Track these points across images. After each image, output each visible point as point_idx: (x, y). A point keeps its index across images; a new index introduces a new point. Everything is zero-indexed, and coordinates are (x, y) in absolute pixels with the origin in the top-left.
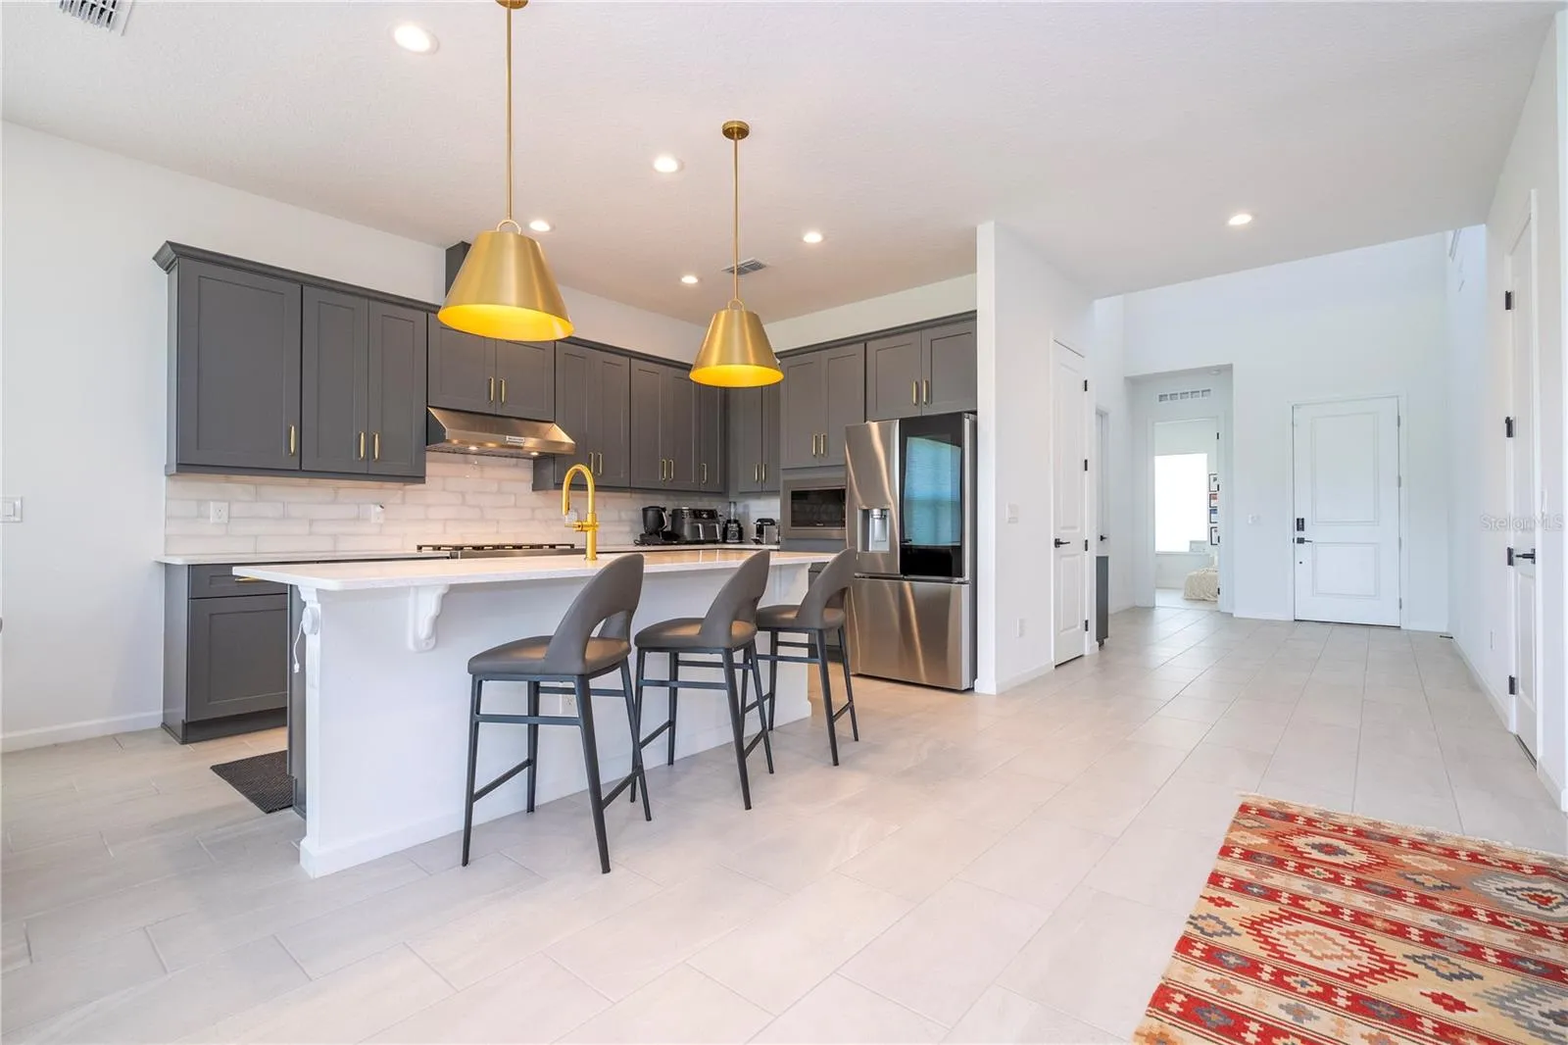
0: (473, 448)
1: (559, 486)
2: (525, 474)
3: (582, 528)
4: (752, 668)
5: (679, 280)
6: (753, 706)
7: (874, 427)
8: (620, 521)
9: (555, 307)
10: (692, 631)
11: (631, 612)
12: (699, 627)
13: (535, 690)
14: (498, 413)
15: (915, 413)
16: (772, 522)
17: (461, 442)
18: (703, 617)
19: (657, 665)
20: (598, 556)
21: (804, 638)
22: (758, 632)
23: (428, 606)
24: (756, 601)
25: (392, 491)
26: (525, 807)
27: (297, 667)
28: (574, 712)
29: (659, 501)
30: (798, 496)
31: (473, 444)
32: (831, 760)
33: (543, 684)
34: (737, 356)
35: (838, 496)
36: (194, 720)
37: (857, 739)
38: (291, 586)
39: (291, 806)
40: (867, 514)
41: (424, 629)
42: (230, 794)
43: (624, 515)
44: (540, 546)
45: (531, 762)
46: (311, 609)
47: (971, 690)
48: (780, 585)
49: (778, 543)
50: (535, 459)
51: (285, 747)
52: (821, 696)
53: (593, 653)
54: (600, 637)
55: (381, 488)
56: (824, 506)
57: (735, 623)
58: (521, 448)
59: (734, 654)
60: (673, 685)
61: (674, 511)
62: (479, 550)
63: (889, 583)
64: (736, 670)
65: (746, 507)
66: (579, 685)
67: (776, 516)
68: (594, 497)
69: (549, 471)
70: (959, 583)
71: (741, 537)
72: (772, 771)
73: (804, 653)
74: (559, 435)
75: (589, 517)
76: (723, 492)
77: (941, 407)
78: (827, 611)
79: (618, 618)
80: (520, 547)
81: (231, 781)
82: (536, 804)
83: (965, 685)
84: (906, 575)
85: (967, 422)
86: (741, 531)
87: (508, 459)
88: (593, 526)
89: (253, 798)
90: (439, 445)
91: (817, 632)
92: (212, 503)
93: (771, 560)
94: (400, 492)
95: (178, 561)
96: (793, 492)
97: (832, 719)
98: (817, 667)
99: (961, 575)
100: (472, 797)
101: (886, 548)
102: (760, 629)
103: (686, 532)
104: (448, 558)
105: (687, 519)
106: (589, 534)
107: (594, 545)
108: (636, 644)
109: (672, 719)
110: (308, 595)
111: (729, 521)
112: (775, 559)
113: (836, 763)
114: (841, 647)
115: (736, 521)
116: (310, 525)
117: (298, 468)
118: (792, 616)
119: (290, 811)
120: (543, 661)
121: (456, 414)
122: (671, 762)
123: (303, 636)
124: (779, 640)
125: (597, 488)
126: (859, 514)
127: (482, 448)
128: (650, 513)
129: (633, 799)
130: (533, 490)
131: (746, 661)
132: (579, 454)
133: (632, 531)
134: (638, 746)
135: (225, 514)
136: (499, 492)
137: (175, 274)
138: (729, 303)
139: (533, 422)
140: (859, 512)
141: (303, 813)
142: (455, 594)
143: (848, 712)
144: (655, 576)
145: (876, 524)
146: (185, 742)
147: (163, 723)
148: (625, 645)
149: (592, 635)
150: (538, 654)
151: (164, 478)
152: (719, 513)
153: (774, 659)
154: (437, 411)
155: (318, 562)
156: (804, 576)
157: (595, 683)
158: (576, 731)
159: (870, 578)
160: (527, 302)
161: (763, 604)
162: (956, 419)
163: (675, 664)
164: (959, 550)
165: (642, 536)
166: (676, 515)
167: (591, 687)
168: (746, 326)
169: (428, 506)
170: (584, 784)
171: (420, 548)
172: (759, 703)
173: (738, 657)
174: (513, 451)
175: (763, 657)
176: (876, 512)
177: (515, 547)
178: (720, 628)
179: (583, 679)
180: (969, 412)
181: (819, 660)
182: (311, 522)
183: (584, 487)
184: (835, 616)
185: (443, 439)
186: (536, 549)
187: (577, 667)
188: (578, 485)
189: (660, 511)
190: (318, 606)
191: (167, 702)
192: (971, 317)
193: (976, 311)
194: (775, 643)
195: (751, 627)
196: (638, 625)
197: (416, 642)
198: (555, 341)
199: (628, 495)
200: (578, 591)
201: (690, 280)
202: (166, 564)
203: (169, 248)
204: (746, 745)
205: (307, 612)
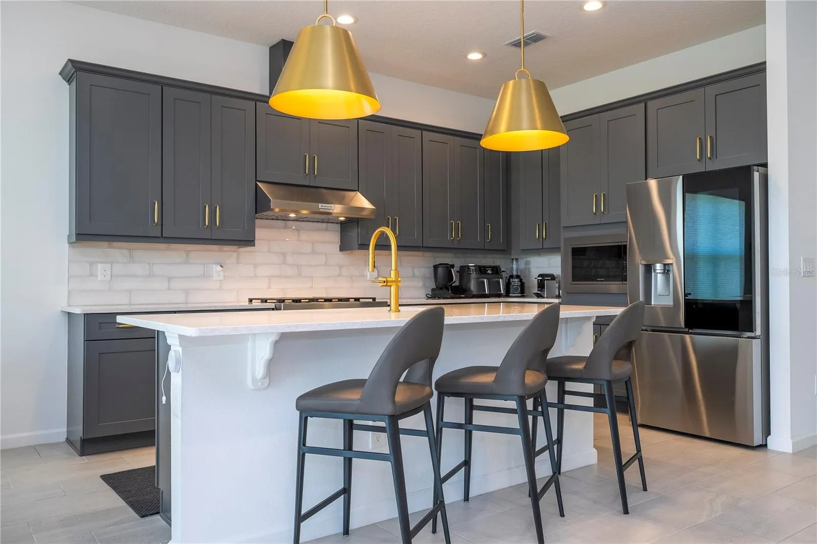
0: (292, 215)
1: (364, 246)
2: (333, 237)
3: (386, 283)
4: (543, 416)
5: (466, 57)
6: (542, 450)
7: (653, 184)
8: (414, 276)
9: (365, 88)
10: (488, 378)
11: (432, 360)
12: (494, 375)
13: (350, 427)
14: (311, 185)
15: (700, 168)
16: (553, 277)
17: (281, 210)
18: (499, 365)
19: (454, 410)
20: (400, 308)
21: (589, 388)
22: (548, 381)
23: (263, 351)
24: (547, 351)
25: (229, 254)
26: (341, 530)
27: (164, 399)
28: (386, 449)
29: (447, 259)
30: (578, 252)
31: (293, 211)
32: (621, 508)
33: (356, 422)
34: (525, 122)
35: (619, 252)
36: (88, 437)
37: (645, 489)
38: (158, 331)
39: (158, 513)
40: (649, 269)
41: (260, 370)
42: (112, 500)
43: (417, 272)
44: (347, 300)
45: (346, 491)
46: (175, 351)
47: (764, 446)
48: (566, 338)
49: (558, 297)
50: (342, 223)
51: (154, 463)
52: (610, 445)
53: (402, 396)
54: (406, 382)
55: (221, 251)
56: (601, 262)
57: (527, 372)
58: (330, 214)
59: (527, 401)
60: (468, 427)
61: (462, 267)
62: (297, 303)
63: (670, 336)
64: (529, 416)
65: (527, 263)
66: (390, 424)
67: (557, 271)
68: (397, 256)
69: (354, 234)
70: (748, 338)
71: (523, 292)
72: (562, 515)
73: (590, 402)
74: (362, 202)
75: (393, 273)
76: (505, 250)
77: (727, 161)
78: (615, 363)
79: (420, 367)
80: (330, 300)
81: (115, 488)
82: (350, 529)
83: (757, 440)
84: (690, 328)
85: (756, 175)
86: (522, 285)
87: (319, 224)
88: (396, 281)
89: (132, 505)
90: (265, 213)
91: (605, 384)
92: (99, 264)
93: (561, 312)
94: (236, 254)
95: (77, 311)
96: (573, 248)
97: (621, 468)
98: (605, 418)
99: (751, 328)
100: (300, 518)
101: (669, 302)
102: (550, 378)
103: (473, 286)
104: (273, 309)
105: (473, 275)
106: (393, 288)
107: (397, 298)
108: (436, 389)
109: (467, 459)
110: (173, 340)
111: (512, 277)
112: (566, 312)
113: (626, 511)
114: (628, 398)
115: (518, 277)
116: (169, 281)
117: (160, 236)
118: (580, 366)
119: (158, 517)
120: (359, 402)
121: (278, 186)
122: (466, 498)
123: (169, 373)
124: (566, 389)
125: (400, 248)
126: (641, 270)
127: (299, 215)
128: (440, 270)
129: (434, 531)
130: (340, 251)
131: (535, 408)
132: (379, 217)
133: (425, 286)
134: (439, 482)
135: (109, 272)
136: (314, 252)
137: (74, 83)
138: (516, 74)
139: (338, 191)
140: (640, 265)
141: (168, 520)
142: (285, 340)
143: (637, 462)
144: (454, 327)
145: (658, 279)
146: (83, 453)
147: (67, 438)
148: (427, 389)
149: (400, 381)
150: (354, 396)
151: (67, 245)
152: (502, 269)
153: (561, 407)
154: (264, 184)
155: (175, 312)
156: (589, 329)
157: (403, 424)
158: (388, 466)
159: (653, 331)
160: (342, 85)
161: (553, 354)
162: (745, 172)
163: (470, 408)
164: (748, 304)
165: (433, 290)
166: (464, 270)
167: (400, 427)
168: (533, 92)
169: (256, 266)
170: (395, 513)
171: (251, 300)
172: (548, 447)
173: (530, 404)
174: (324, 217)
175: (552, 405)
176: (659, 267)
177: (326, 300)
178: (514, 376)
179: (394, 419)
180: (758, 165)
181: (608, 410)
182: (170, 279)
183: (387, 247)
184: (622, 369)
185: (268, 208)
186: (343, 302)
187: (388, 409)
188: (382, 245)
189: (448, 268)
190: (180, 349)
191: (70, 422)
192: (759, 69)
193: (765, 63)
194: (562, 392)
195: (542, 377)
196: (440, 370)
197: (254, 381)
198: (358, 119)
199: (420, 253)
200: (388, 339)
201: (475, 56)
202: (69, 313)
203: (70, 64)
204: (539, 489)
205: (172, 354)
